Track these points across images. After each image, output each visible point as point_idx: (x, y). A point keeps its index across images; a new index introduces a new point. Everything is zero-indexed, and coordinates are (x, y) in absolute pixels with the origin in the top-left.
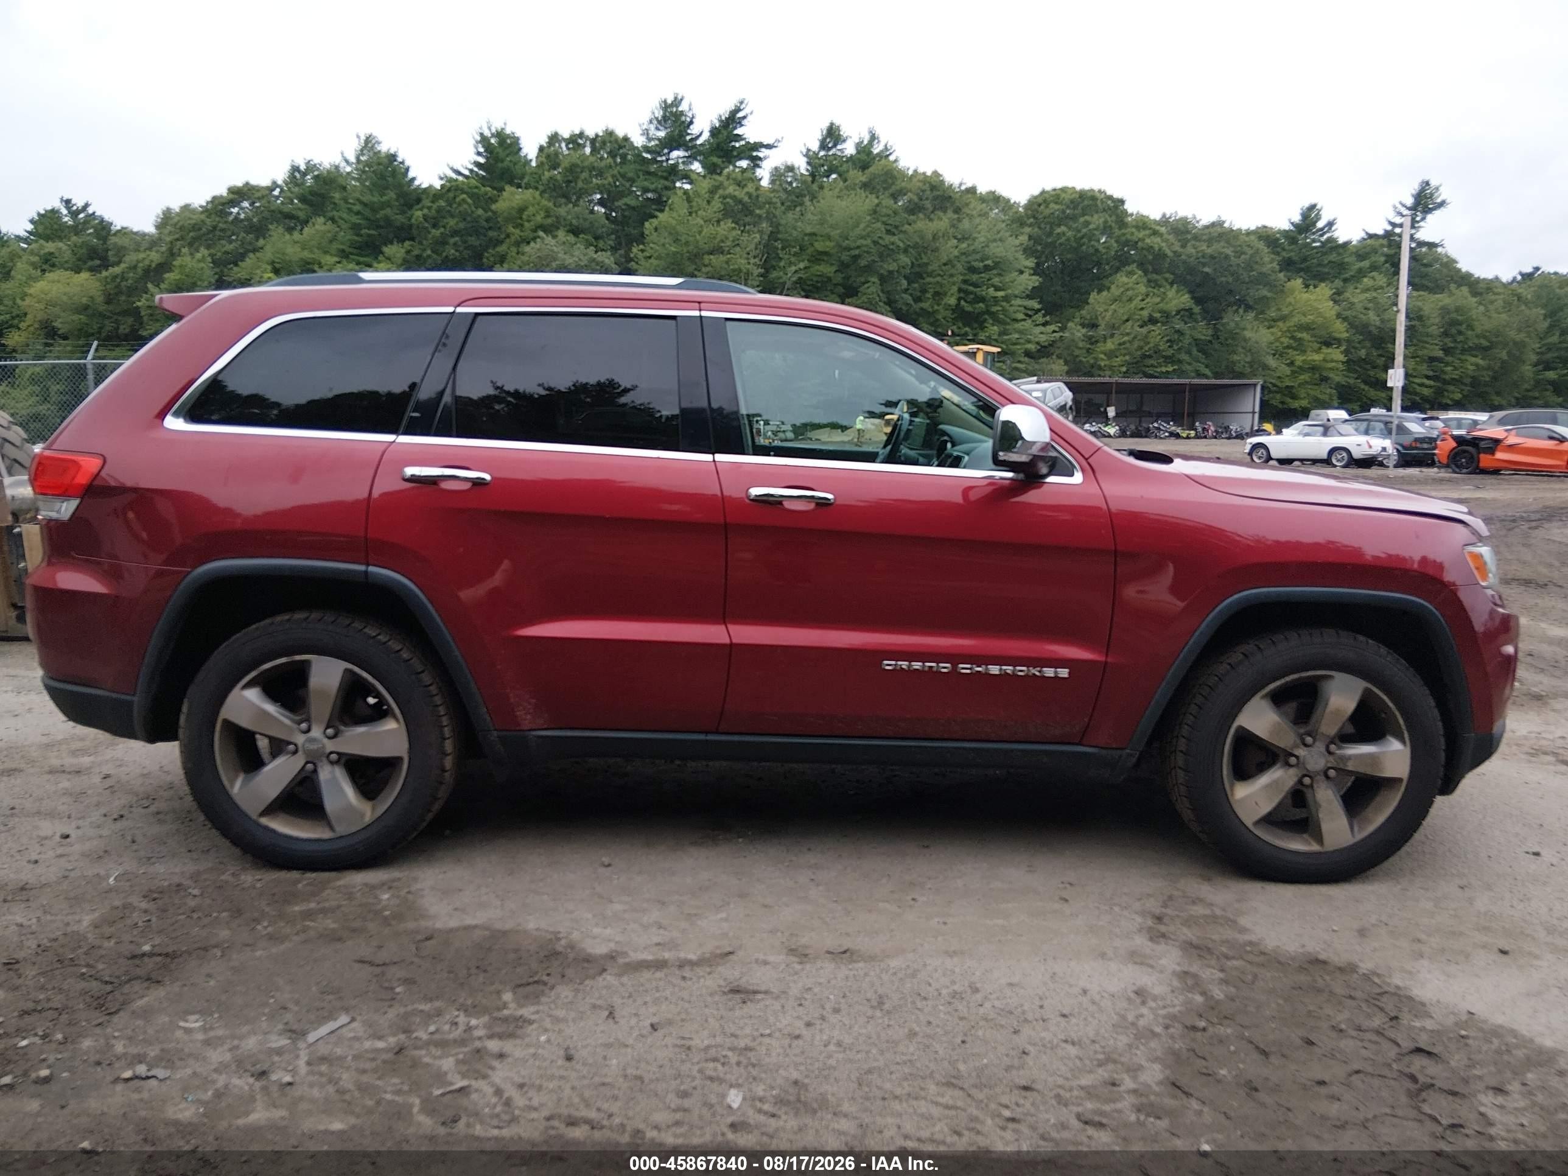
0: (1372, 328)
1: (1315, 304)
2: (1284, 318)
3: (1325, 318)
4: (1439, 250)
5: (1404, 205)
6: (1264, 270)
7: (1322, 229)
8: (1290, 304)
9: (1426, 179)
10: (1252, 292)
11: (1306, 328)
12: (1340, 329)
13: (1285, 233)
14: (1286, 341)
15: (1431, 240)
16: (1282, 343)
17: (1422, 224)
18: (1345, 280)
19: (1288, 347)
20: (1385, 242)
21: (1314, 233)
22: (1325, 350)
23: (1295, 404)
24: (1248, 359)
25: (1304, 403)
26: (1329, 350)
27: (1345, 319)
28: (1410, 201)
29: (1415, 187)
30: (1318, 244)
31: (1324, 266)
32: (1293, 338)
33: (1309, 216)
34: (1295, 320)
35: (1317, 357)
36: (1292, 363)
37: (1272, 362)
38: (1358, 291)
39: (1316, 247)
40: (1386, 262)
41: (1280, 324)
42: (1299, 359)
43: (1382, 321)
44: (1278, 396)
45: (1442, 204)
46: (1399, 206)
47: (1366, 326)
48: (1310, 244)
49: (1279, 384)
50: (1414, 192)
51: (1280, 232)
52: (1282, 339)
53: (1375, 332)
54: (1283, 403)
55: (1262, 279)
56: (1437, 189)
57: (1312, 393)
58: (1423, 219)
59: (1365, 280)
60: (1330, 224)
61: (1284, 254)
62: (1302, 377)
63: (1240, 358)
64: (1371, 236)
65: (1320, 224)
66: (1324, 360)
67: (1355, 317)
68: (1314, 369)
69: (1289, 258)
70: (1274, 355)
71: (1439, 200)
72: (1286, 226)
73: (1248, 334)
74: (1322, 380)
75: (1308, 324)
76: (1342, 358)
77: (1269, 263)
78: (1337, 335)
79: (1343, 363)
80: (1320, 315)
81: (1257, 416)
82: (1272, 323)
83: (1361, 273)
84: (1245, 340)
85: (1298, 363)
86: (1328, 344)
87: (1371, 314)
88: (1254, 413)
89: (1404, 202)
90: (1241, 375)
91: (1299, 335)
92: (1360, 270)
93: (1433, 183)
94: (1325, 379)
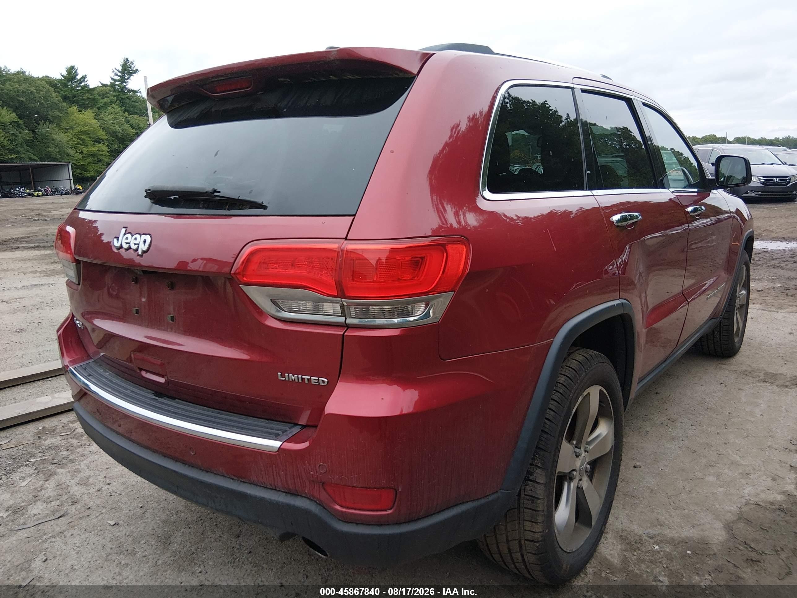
0: (118, 134)
1: (87, 120)
2: (72, 128)
3: (94, 128)
4: (139, 94)
5: (118, 70)
6: (54, 101)
7: (78, 80)
8: (74, 120)
9: (126, 57)
10: (51, 113)
11: (86, 133)
12: (103, 134)
13: (60, 81)
14: (76, 140)
15: (134, 89)
16: (74, 141)
17: (128, 80)
18: (98, 108)
19: (77, 144)
20: (112, 89)
21: (76, 82)
22: (97, 145)
23: (88, 174)
24: (57, 150)
25: (93, 173)
26: (100, 145)
27: (103, 129)
28: (120, 68)
29: (122, 61)
30: (80, 88)
31: (85, 100)
32: (79, 138)
33: (71, 72)
34: (78, 129)
35: (95, 149)
36: (81, 153)
37: (72, 152)
38: (107, 114)
39: (78, 90)
40: (117, 100)
41: (71, 131)
42: (85, 150)
43: (123, 130)
44: (78, 170)
45: (136, 71)
46: (115, 70)
47: (115, 132)
48: (75, 88)
49: (77, 164)
50: (122, 64)
51: (56, 80)
52: (73, 139)
53: (120, 135)
54: (81, 174)
55: (54, 106)
56: (133, 63)
57: (95, 168)
58: (129, 78)
59: (109, 108)
60: (84, 78)
61: (62, 92)
62: (89, 160)
63: (54, 151)
64: (104, 85)
65: (78, 77)
66: (98, 150)
67: (108, 128)
68: (93, 155)
69: (66, 95)
70: (71, 148)
71: (135, 69)
72: (59, 77)
73: (54, 136)
74: (99, 161)
75: (85, 131)
76: (107, 149)
77: (55, 97)
78: (102, 137)
79: (108, 152)
80: (91, 126)
81: (72, 181)
82: (66, 130)
83: (106, 106)
84: (53, 140)
85: (85, 152)
86: (99, 142)
87: (117, 126)
88: (70, 180)
89: (117, 69)
90: (55, 159)
91: (83, 137)
92: (105, 103)
93: (130, 60)
94: (100, 161)
